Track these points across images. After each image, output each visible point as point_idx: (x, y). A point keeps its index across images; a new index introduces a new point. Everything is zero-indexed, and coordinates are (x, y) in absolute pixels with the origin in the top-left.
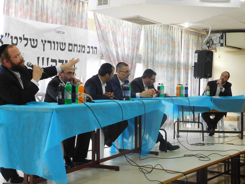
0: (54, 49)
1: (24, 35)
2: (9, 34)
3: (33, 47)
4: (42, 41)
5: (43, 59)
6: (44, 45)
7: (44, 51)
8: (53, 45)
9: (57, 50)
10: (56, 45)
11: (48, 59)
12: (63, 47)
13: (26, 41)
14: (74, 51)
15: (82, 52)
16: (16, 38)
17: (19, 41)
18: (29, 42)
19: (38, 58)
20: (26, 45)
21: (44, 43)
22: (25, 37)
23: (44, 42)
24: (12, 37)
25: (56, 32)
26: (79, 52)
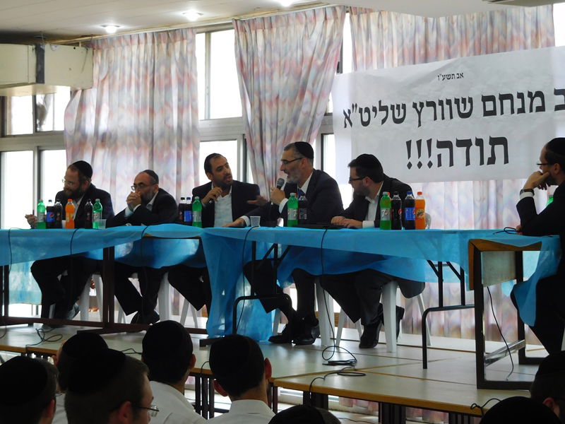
0: (443, 118)
1: (380, 102)
2: (356, 106)
3: (398, 121)
4: (415, 105)
5: (419, 143)
6: (419, 113)
7: (420, 125)
8: (439, 108)
9: (451, 117)
10: (447, 107)
11: (429, 142)
12: (465, 109)
13: (385, 112)
14: (502, 113)
15: (531, 111)
16: (367, 110)
17: (372, 114)
18: (390, 112)
19: (409, 143)
20: (384, 121)
21: (419, 109)
22: (382, 105)
23: (418, 107)
24: (361, 110)
25: (441, 78)
26: (522, 111)
